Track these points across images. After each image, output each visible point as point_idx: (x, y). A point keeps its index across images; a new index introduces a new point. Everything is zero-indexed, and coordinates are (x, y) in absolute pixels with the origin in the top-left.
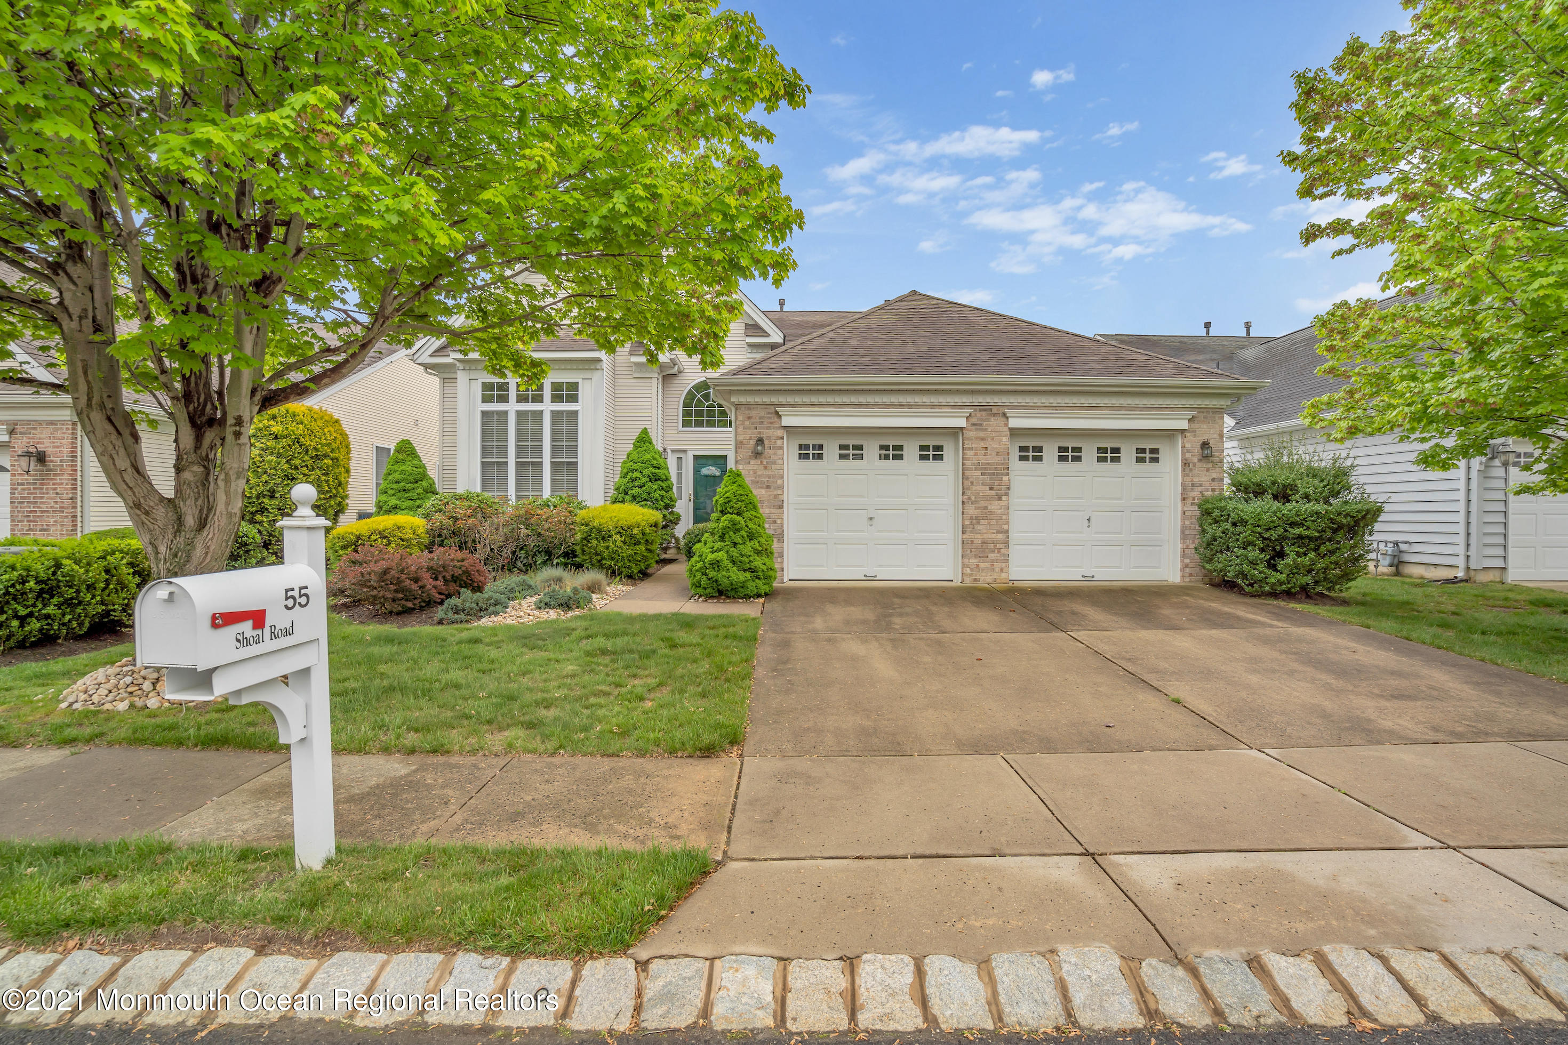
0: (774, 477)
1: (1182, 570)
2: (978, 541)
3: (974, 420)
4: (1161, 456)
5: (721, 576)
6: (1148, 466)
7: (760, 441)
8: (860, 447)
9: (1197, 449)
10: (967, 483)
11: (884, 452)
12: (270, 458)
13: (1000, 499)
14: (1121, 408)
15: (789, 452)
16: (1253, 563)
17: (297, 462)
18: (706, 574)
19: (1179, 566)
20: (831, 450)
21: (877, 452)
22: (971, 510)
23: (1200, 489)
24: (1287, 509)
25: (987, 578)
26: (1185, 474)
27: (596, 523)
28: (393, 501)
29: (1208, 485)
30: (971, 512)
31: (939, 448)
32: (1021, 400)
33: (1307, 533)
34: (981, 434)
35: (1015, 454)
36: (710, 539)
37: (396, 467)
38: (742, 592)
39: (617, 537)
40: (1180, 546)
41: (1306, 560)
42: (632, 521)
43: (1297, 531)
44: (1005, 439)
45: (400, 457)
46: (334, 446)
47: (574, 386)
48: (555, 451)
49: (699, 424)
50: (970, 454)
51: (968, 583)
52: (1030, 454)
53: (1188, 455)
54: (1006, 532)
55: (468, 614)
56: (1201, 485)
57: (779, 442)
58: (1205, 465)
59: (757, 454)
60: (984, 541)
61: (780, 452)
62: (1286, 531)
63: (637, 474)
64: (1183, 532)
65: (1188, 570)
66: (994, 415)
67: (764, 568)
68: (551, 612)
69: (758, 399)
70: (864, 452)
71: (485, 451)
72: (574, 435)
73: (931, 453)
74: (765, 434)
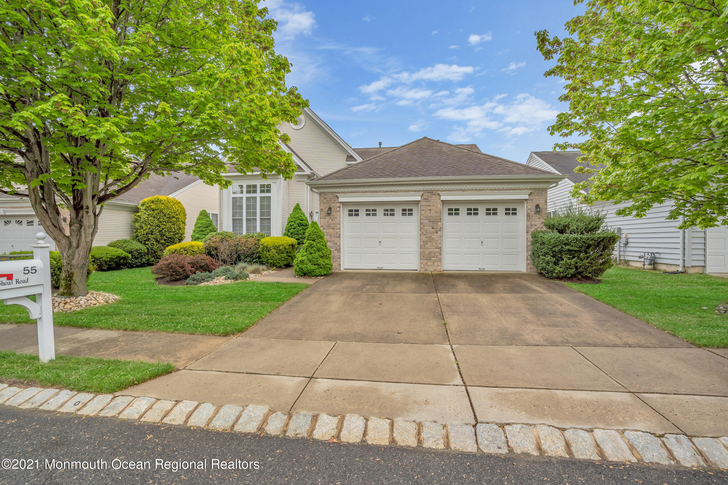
0: (336, 224)
1: (527, 266)
2: (427, 252)
3: (424, 197)
4: (517, 212)
5: (304, 267)
6: (511, 217)
7: (330, 209)
8: (375, 210)
9: (534, 208)
10: (422, 226)
11: (386, 212)
12: (152, 218)
13: (437, 233)
14: (495, 190)
15: (344, 213)
16: (548, 263)
17: (161, 220)
19: (525, 264)
20: (362, 212)
21: (383, 212)
22: (424, 238)
23: (535, 227)
24: (563, 237)
25: (431, 269)
26: (528, 221)
27: (265, 245)
28: (197, 235)
29: (539, 225)
30: (423, 239)
31: (410, 210)
32: (446, 187)
33: (572, 248)
34: (428, 203)
35: (446, 212)
37: (199, 221)
38: (313, 274)
39: (274, 251)
40: (526, 255)
41: (573, 262)
42: (281, 243)
43: (568, 247)
44: (439, 206)
45: (201, 217)
46: (177, 213)
47: (269, 186)
48: (262, 214)
50: (423, 212)
51: (423, 271)
52: (453, 212)
53: (529, 211)
54: (440, 248)
56: (536, 225)
57: (338, 209)
58: (538, 216)
59: (329, 214)
60: (430, 252)
61: (338, 213)
62: (562, 247)
63: (293, 223)
64: (527, 248)
65: (529, 266)
66: (434, 194)
67: (324, 263)
68: (230, 281)
69: (329, 190)
70: (377, 212)
71: (234, 214)
72: (269, 206)
73: (407, 212)
74: (332, 205)
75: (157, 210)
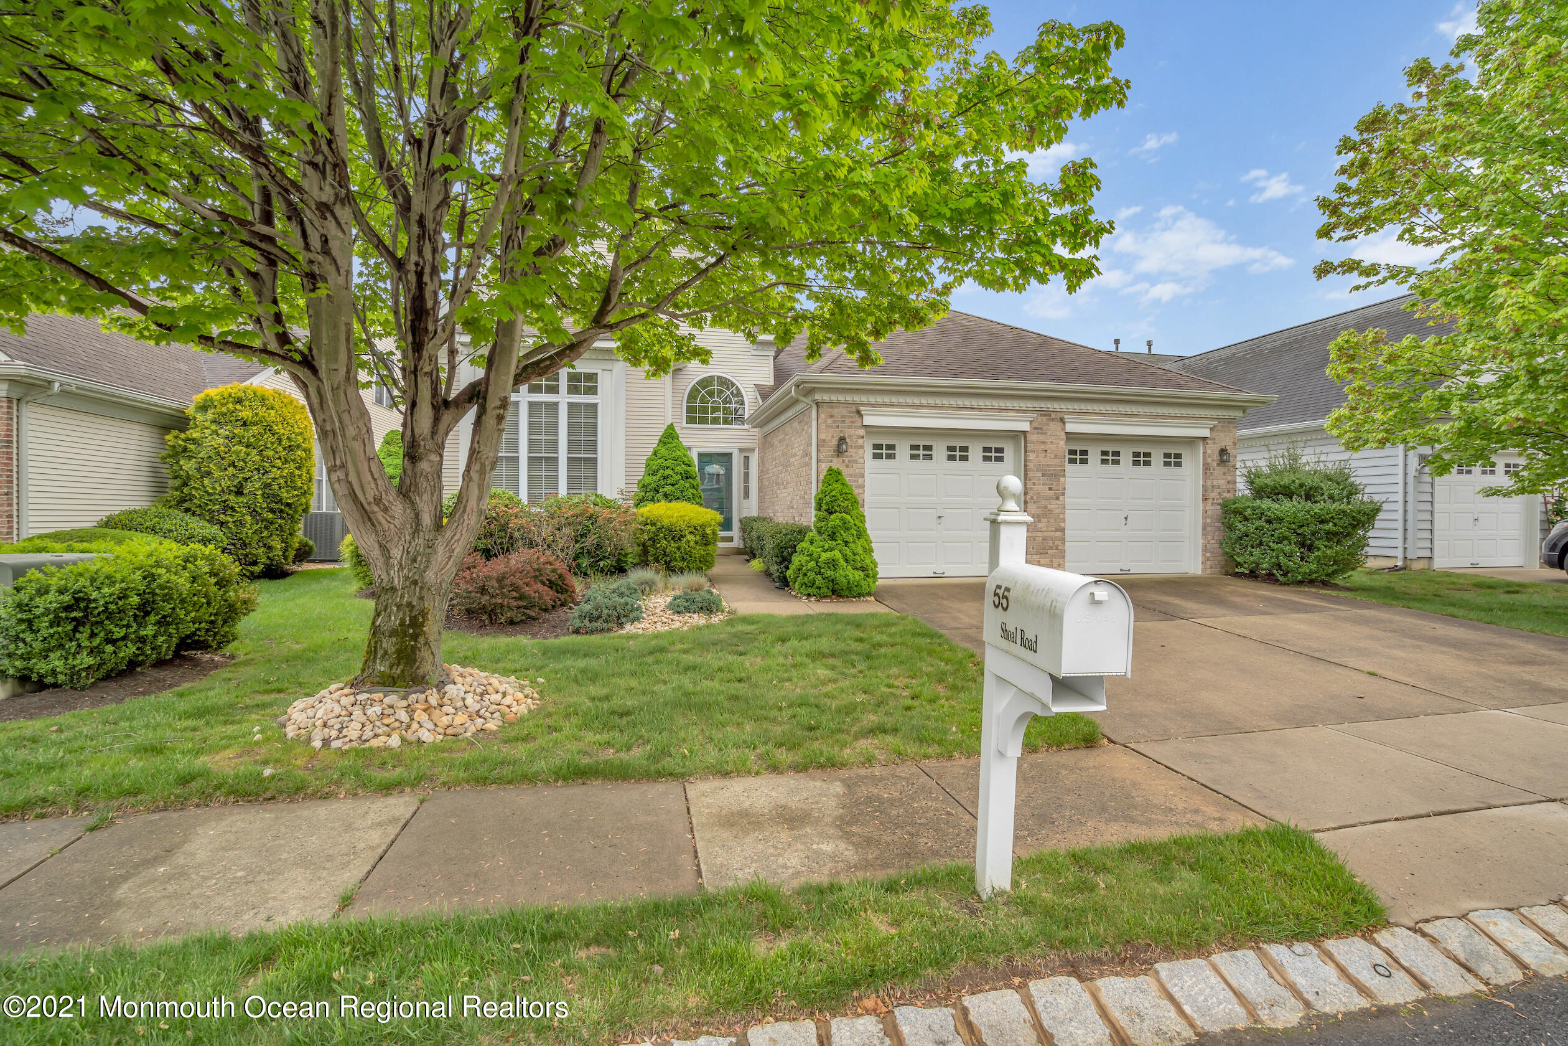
0: (855, 475)
1: (1204, 563)
2: (1039, 537)
3: (1035, 425)
4: (1183, 460)
5: (839, 575)
6: (1172, 469)
7: (842, 440)
8: (929, 448)
9: (1216, 456)
10: (1029, 484)
11: (951, 453)
12: (239, 448)
13: (1058, 498)
14: (1157, 416)
15: (867, 451)
16: (1289, 556)
18: (820, 573)
19: (1200, 558)
20: (903, 450)
21: (945, 453)
22: (1034, 509)
23: (1218, 490)
24: (1316, 508)
26: (1205, 478)
27: (666, 522)
29: (1224, 487)
30: (1033, 511)
31: (1000, 450)
32: (1077, 406)
34: (1042, 438)
35: (1067, 456)
36: (818, 538)
39: (690, 537)
40: (1201, 541)
44: (1062, 443)
47: (592, 377)
48: (572, 445)
49: (703, 421)
50: (1031, 456)
52: (1079, 456)
53: (1209, 460)
54: (1063, 530)
55: (606, 621)
56: (1218, 487)
57: (860, 441)
58: (1222, 469)
59: (840, 453)
60: (1044, 539)
61: (861, 451)
62: (1317, 527)
64: (1204, 529)
65: (1211, 563)
66: (1053, 420)
67: (870, 566)
68: (696, 616)
69: (841, 398)
70: (934, 453)
72: (593, 429)
73: (993, 455)
74: (848, 432)
75: (256, 424)
